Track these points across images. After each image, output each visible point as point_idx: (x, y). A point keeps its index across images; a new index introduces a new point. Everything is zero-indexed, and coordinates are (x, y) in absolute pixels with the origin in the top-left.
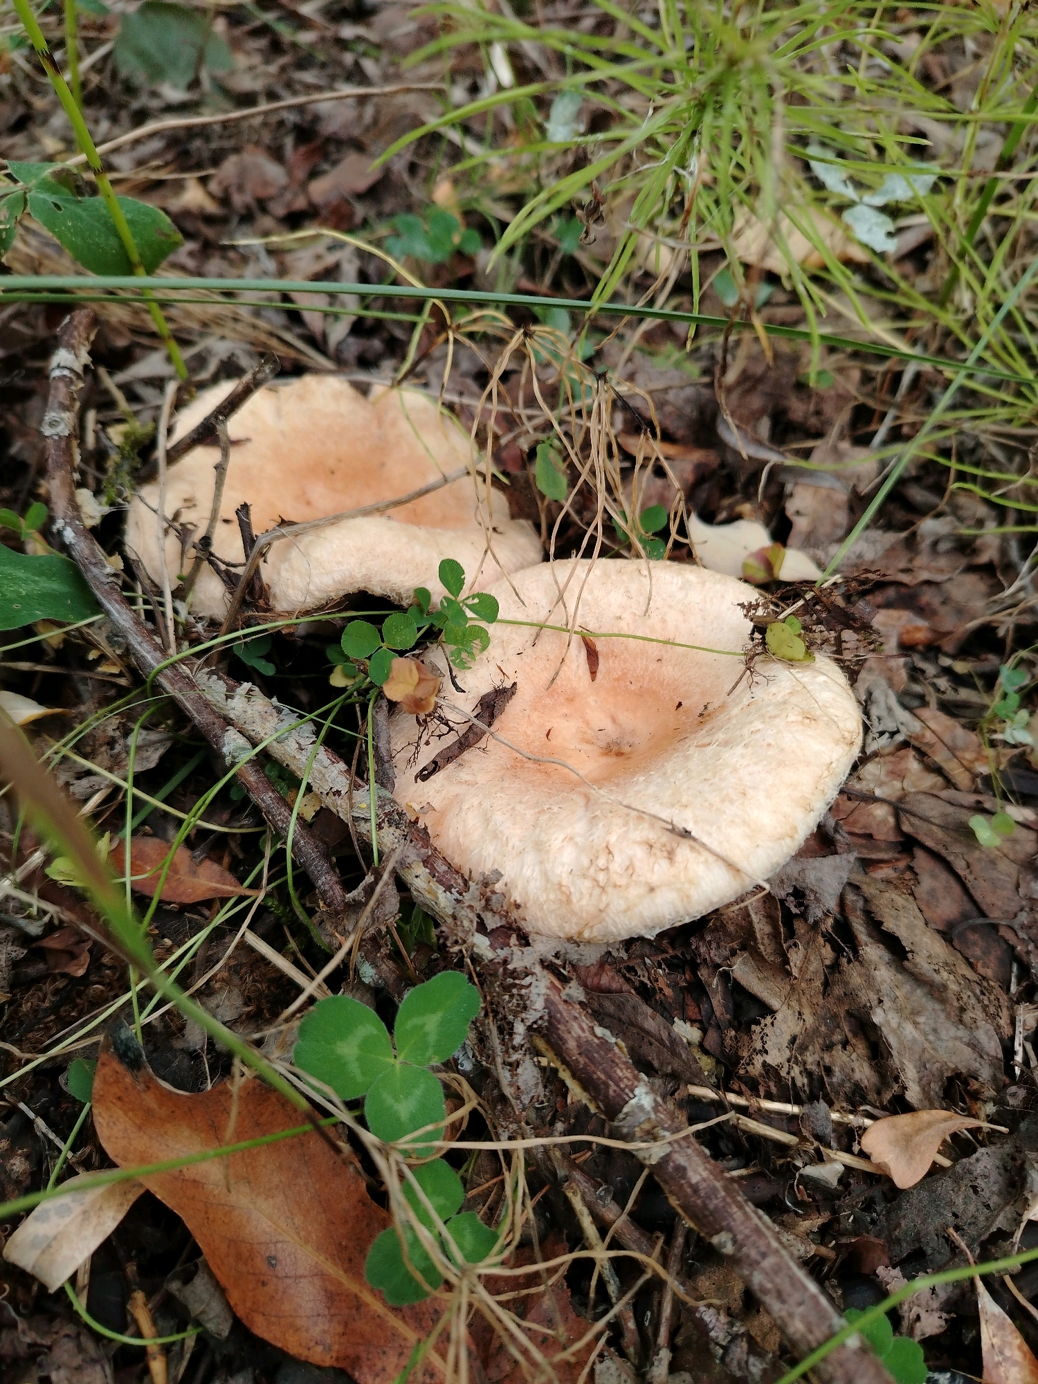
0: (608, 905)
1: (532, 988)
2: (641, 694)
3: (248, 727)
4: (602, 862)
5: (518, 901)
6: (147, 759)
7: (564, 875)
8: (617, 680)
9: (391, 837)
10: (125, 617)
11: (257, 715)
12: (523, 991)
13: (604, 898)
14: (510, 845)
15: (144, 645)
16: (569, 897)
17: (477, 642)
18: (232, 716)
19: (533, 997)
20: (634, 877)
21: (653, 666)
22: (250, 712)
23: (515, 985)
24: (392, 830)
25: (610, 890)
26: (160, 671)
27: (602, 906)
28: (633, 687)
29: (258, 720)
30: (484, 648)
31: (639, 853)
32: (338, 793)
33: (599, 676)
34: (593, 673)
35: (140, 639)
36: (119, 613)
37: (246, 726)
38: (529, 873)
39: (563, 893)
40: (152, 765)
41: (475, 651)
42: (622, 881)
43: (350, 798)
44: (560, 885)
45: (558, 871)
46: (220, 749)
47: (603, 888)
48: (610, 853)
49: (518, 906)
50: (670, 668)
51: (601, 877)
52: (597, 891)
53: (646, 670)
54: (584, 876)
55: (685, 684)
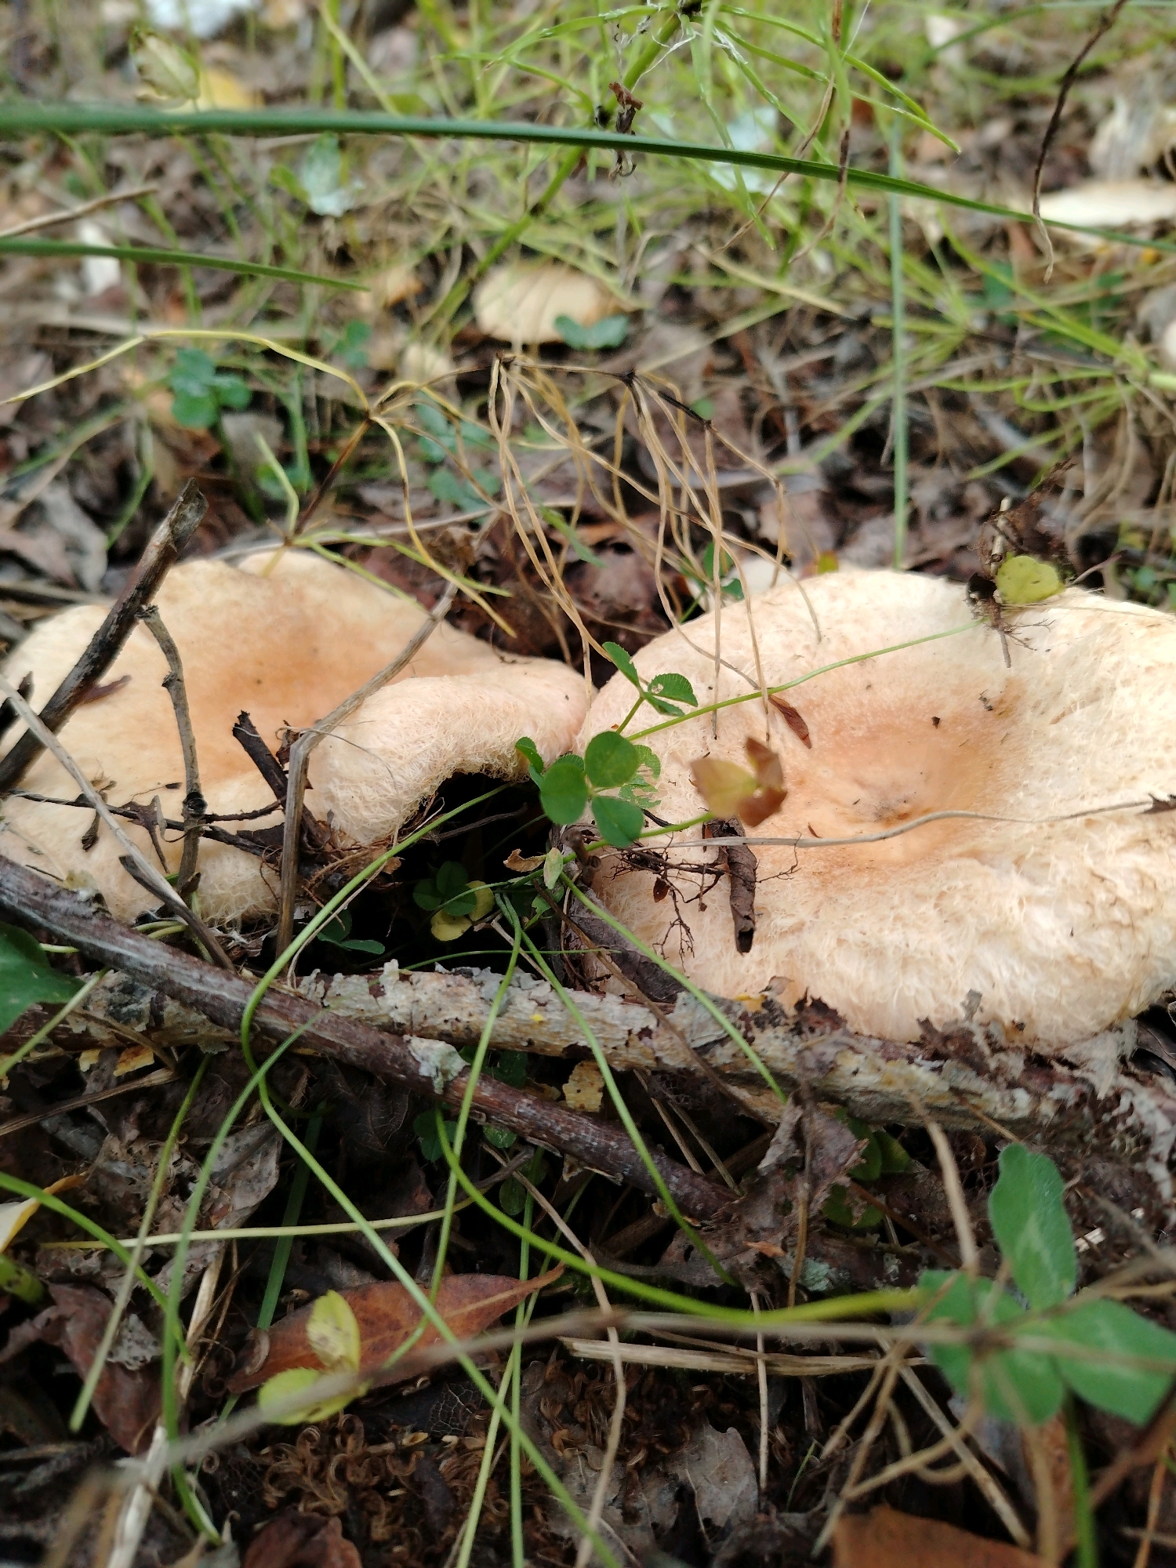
0: (1150, 944)
1: (1137, 1108)
2: (873, 737)
3: (438, 1021)
4: (1101, 896)
5: (1017, 1020)
6: (258, 1177)
7: (1065, 943)
8: (837, 732)
9: (777, 1043)
10: (150, 951)
11: (437, 995)
12: (1130, 1121)
13: (1140, 938)
14: (945, 959)
15: (208, 978)
16: (1090, 964)
17: (643, 767)
18: (399, 1019)
19: (1148, 1120)
20: (1160, 889)
21: (866, 697)
22: (423, 998)
23: (1114, 1122)
24: (769, 1032)
25: (1138, 923)
26: (259, 1006)
27: (1143, 951)
28: (859, 733)
29: (444, 1001)
30: (657, 771)
31: (1138, 859)
32: (646, 1032)
33: (813, 738)
34: (805, 738)
35: (196, 974)
36: (138, 950)
37: (430, 1022)
38: (1006, 974)
39: (1079, 966)
40: (273, 1182)
41: (652, 780)
42: (1147, 902)
43: (671, 1028)
44: (1070, 959)
45: (1052, 942)
46: (416, 1074)
47: (1132, 926)
48: (1103, 879)
49: (1019, 1027)
50: (887, 691)
51: (1117, 914)
52: (1125, 936)
53: (861, 704)
54: (1094, 927)
55: (919, 698)
